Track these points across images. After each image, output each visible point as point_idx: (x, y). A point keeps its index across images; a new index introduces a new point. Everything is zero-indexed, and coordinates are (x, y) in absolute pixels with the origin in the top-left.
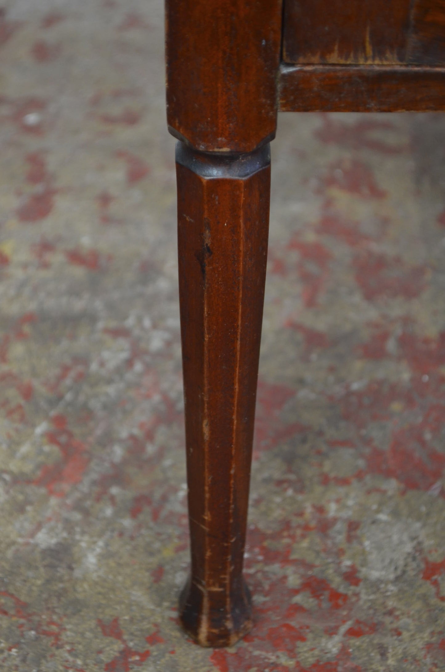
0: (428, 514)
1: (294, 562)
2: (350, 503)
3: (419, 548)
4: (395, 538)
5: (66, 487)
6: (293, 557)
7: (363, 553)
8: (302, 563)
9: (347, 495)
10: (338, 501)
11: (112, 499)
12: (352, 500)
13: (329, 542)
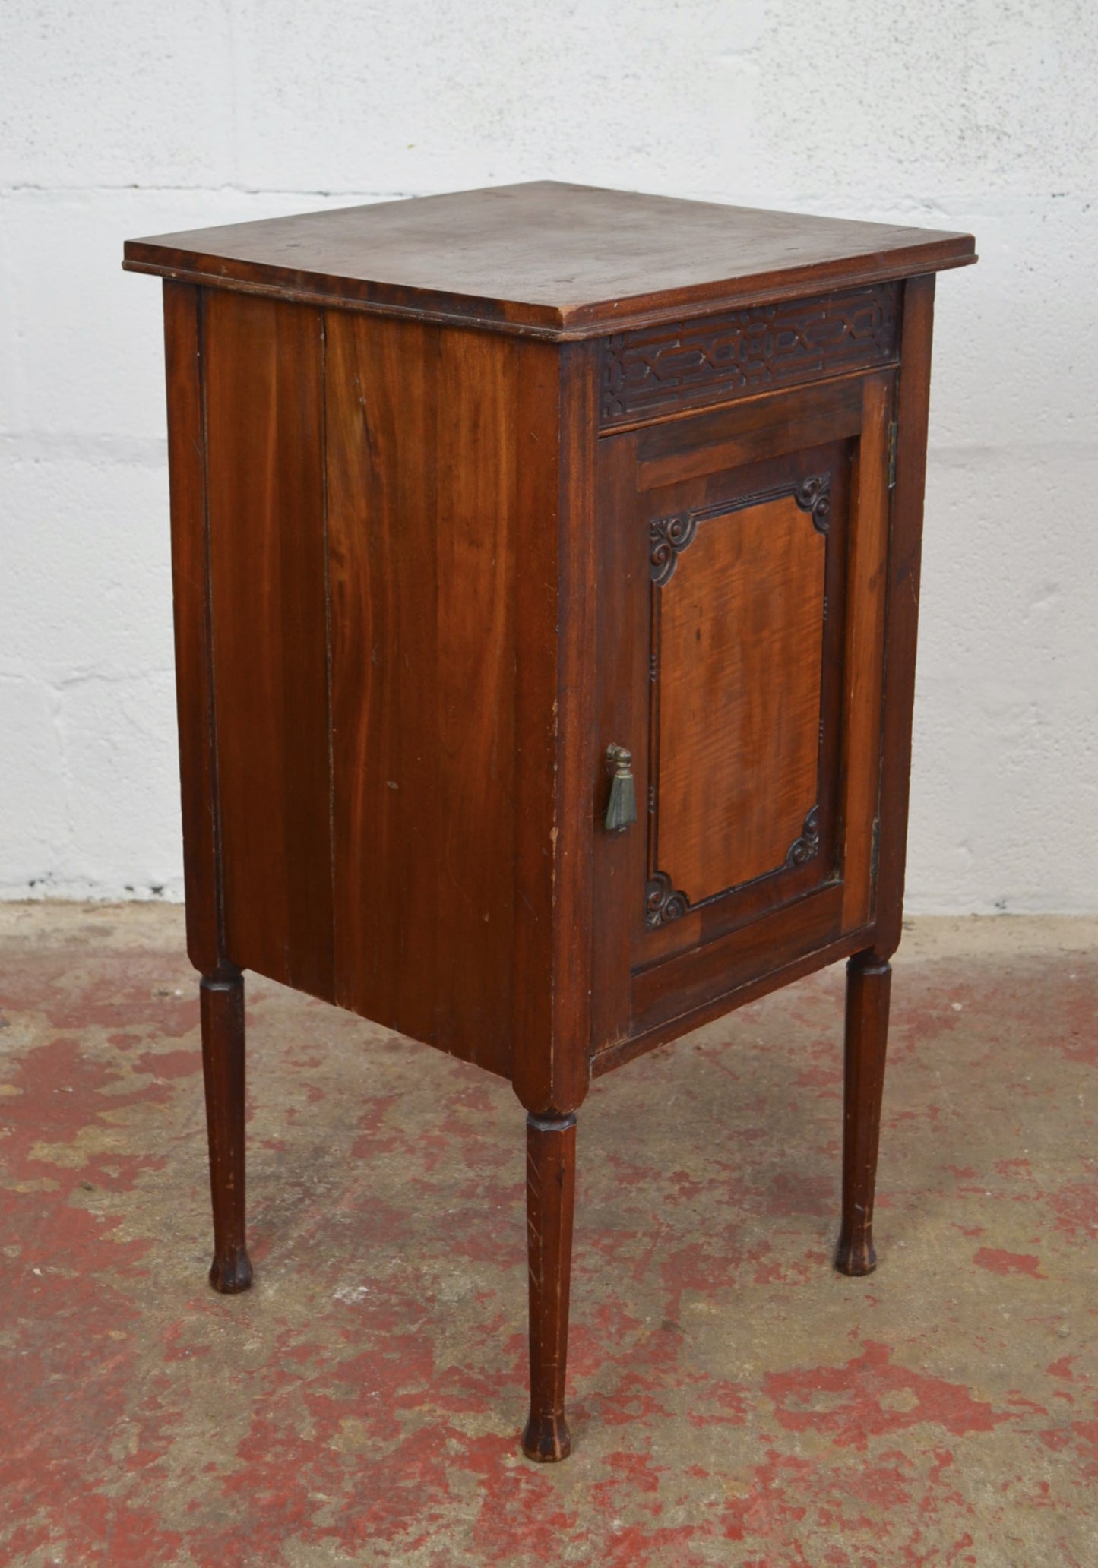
0: (484, 1272)
1: (397, 1293)
2: (437, 1266)
3: (475, 1287)
4: (461, 1283)
6: (396, 1291)
7: (441, 1289)
8: (402, 1294)
9: (435, 1263)
10: (429, 1266)
11: (286, 1265)
12: (438, 1266)
13: (420, 1284)
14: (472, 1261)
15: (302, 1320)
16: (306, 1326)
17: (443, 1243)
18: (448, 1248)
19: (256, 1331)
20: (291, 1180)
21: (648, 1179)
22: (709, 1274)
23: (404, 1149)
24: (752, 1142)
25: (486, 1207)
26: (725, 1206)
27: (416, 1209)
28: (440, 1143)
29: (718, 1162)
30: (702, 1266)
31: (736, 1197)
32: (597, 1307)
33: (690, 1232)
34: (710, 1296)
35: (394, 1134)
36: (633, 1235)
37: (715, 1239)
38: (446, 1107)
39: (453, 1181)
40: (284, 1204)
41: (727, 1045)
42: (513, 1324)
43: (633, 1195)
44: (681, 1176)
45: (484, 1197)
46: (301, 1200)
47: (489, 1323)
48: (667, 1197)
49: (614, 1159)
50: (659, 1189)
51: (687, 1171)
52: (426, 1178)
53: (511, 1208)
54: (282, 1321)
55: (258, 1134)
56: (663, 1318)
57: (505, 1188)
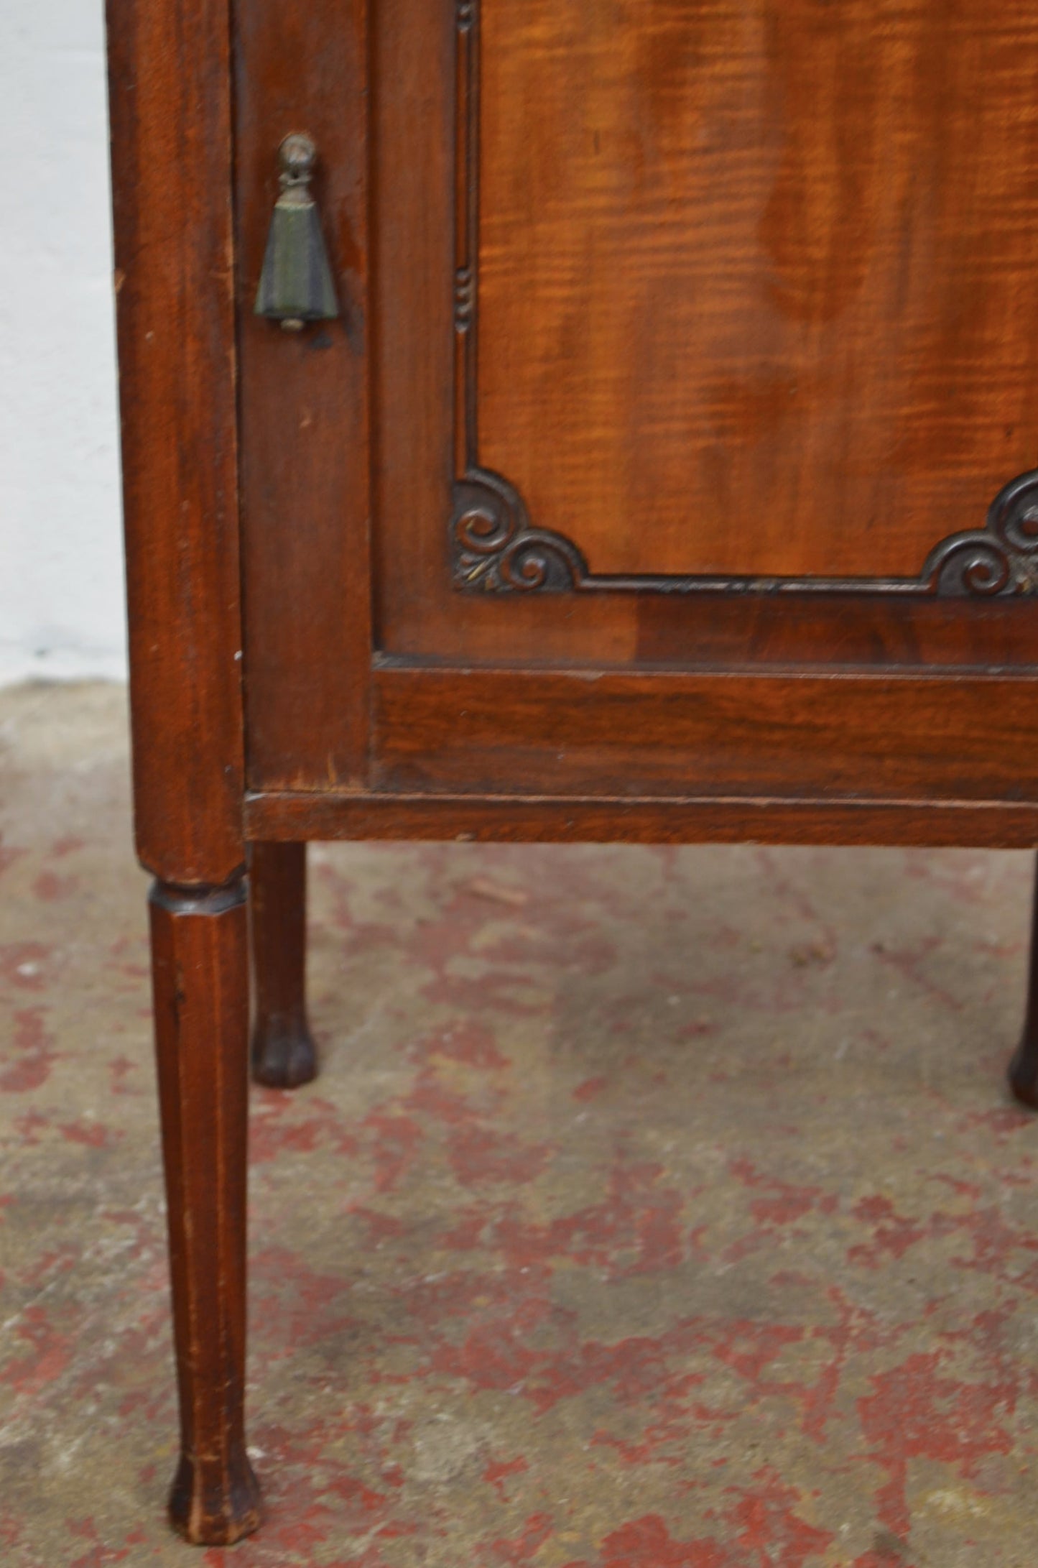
0: (502, 1414)
1: (324, 1462)
2: (404, 1401)
3: (484, 1450)
4: (456, 1439)
5: (38, 1383)
6: (322, 1457)
7: (413, 1453)
8: (334, 1464)
9: (401, 1394)
10: (388, 1400)
11: (98, 1396)
12: (407, 1399)
13: (370, 1443)
14: (474, 1392)
15: (126, 1524)
16: (135, 1538)
17: (414, 1347)
18: (425, 1361)
19: (29, 1549)
20: (117, 1208)
21: (813, 1212)
22: (958, 1425)
23: (335, 1144)
24: (1004, 1135)
25: (499, 1268)
26: (970, 1272)
27: (360, 1273)
28: (404, 1132)
29: (944, 1178)
30: (942, 1405)
31: (991, 1252)
32: (737, 1499)
33: (906, 1327)
34: (966, 1474)
35: (315, 1113)
36: (794, 1334)
37: (958, 1346)
38: (415, 1059)
39: (431, 1213)
40: (99, 1261)
41: (932, 943)
42: (566, 1537)
43: (787, 1245)
44: (875, 1207)
45: (493, 1249)
46: (135, 1251)
47: (514, 1534)
48: (855, 1251)
49: (743, 1169)
50: (837, 1234)
51: (888, 1195)
52: (380, 1205)
53: (548, 1272)
54: (85, 1528)
55: (54, 1111)
56: (876, 1525)
57: (534, 1230)
